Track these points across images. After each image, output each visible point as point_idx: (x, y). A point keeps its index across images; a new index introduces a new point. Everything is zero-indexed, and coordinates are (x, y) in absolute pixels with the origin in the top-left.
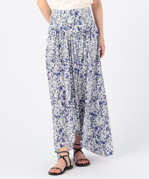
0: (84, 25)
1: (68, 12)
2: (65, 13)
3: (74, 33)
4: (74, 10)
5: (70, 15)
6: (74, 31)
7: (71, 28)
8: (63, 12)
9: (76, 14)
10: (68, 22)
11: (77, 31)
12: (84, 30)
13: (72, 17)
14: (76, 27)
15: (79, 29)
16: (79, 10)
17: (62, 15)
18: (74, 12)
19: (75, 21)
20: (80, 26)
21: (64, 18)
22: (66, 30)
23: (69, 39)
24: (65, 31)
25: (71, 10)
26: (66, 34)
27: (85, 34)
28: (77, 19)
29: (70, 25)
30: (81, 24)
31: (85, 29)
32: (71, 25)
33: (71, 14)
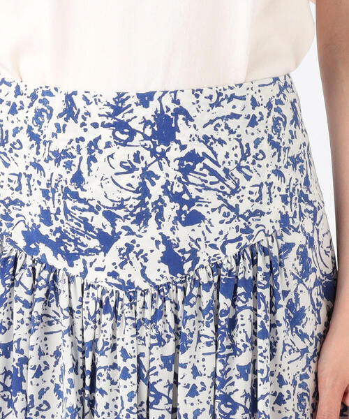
0: (217, 226)
1: (97, 112)
2: (70, 112)
3: (128, 287)
4: (145, 99)
5: (106, 134)
6: (131, 272)
7: (107, 241)
8: (58, 104)
9: (164, 129)
10: (93, 190)
11: (158, 271)
12: (217, 267)
13: (123, 154)
14: (148, 238)
15: (172, 259)
16: (186, 101)
17: (49, 128)
18: (149, 113)
19: (144, 191)
20: (184, 236)
21: (58, 156)
22: (70, 258)
23: (88, 337)
24: (59, 263)
25: (120, 98)
26: (62, 286)
27: (224, 302)
28: (170, 171)
29: (99, 221)
30: (195, 218)
31: (228, 263)
32: (110, 216)
33: (121, 126)
